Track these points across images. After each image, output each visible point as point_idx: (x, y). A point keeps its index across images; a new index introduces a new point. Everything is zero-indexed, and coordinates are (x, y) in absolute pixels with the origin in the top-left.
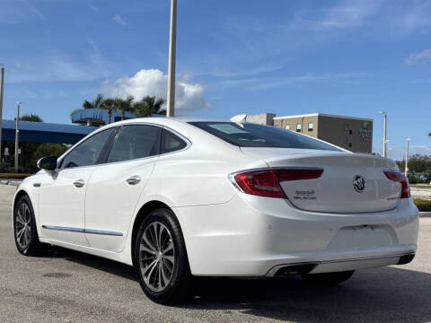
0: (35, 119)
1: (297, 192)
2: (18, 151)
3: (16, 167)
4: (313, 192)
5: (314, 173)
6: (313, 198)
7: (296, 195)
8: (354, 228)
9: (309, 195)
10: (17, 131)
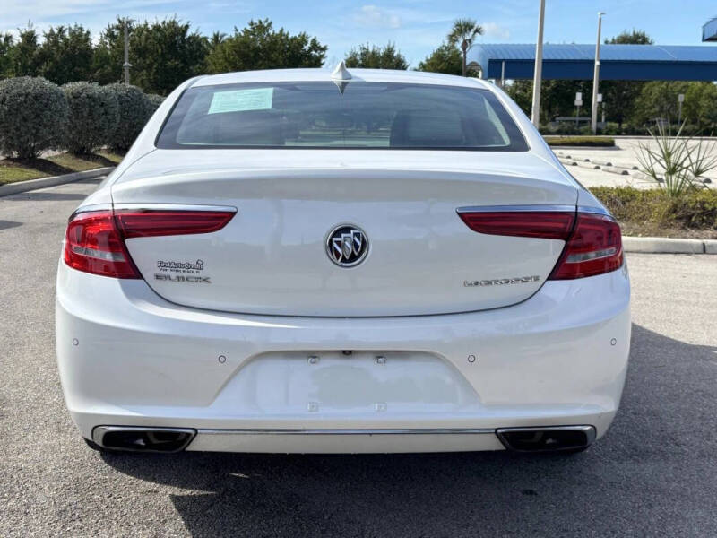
0: (639, 39)
1: (162, 265)
2: (597, 98)
3: (594, 125)
4: (200, 266)
5: (214, 221)
6: (198, 279)
7: (159, 272)
8: (313, 355)
9: (191, 271)
10: (597, 63)
